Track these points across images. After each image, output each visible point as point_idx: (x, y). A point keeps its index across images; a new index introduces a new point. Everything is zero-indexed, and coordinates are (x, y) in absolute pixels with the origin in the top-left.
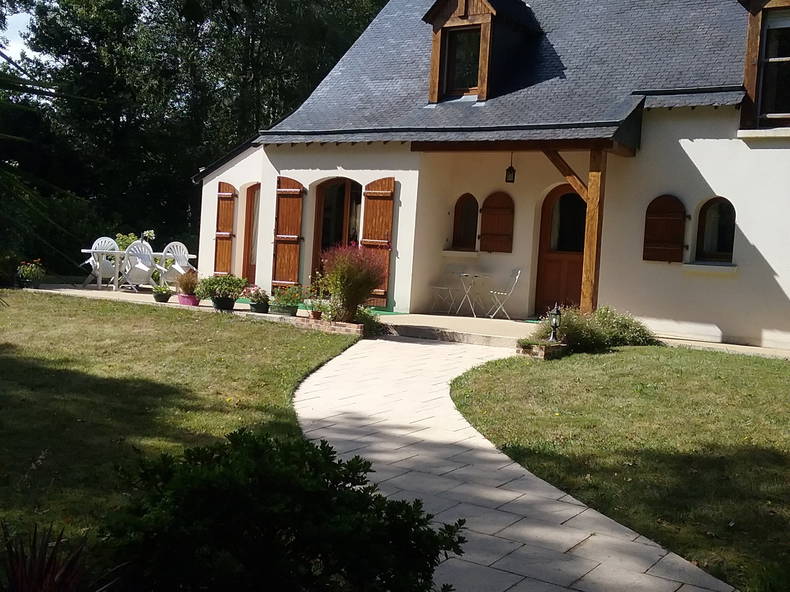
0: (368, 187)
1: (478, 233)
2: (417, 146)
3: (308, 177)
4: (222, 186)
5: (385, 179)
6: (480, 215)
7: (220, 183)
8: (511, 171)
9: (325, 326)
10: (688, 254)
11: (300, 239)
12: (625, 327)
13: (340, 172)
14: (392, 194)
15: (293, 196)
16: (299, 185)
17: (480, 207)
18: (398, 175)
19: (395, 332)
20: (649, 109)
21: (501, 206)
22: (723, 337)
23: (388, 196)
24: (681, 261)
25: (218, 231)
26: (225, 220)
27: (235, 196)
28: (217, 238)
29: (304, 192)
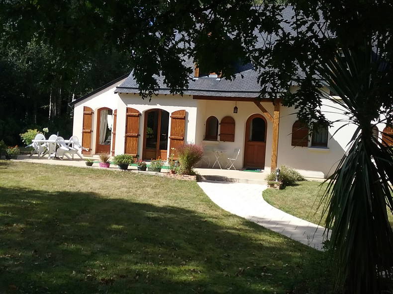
0: (172, 114)
1: (219, 133)
2: (195, 97)
3: (142, 108)
4: (85, 108)
5: (181, 110)
6: (219, 126)
7: (84, 107)
8: (236, 108)
9: (179, 177)
10: (310, 144)
11: (139, 135)
12: (294, 173)
13: (158, 106)
14: (185, 117)
15: (135, 116)
16: (138, 112)
17: (219, 122)
18: (187, 109)
19: (204, 178)
20: (293, 86)
21: (229, 122)
22: (325, 176)
23: (182, 118)
24: (307, 146)
25: (83, 129)
26: (87, 124)
27: (92, 113)
28: (83, 132)
29: (140, 115)
